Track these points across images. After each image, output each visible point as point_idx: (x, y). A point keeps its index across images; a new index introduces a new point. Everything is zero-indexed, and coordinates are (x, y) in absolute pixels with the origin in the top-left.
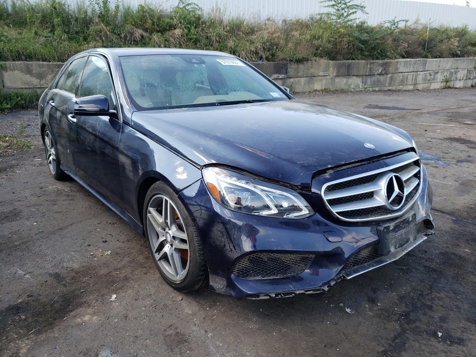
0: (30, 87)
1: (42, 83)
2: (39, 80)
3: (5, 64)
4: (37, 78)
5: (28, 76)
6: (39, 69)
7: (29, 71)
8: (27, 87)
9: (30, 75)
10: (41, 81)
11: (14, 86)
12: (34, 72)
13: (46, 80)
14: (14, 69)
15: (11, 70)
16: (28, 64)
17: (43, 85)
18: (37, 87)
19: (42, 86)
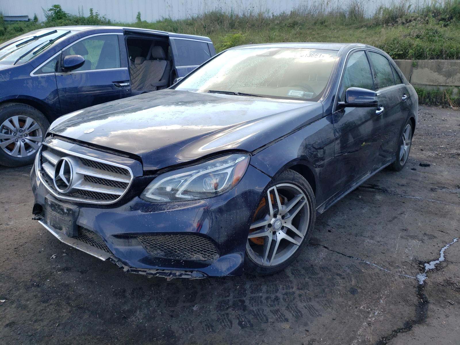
0: (434, 84)
1: (448, 81)
2: (446, 78)
3: (417, 63)
4: (445, 76)
5: (436, 74)
6: (450, 66)
7: (438, 69)
8: (432, 84)
9: (438, 73)
10: (447, 79)
11: (419, 82)
12: (444, 70)
13: (454, 79)
14: (425, 67)
15: (422, 68)
16: (440, 62)
17: (448, 83)
18: (441, 85)
19: (447, 85)
